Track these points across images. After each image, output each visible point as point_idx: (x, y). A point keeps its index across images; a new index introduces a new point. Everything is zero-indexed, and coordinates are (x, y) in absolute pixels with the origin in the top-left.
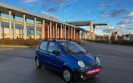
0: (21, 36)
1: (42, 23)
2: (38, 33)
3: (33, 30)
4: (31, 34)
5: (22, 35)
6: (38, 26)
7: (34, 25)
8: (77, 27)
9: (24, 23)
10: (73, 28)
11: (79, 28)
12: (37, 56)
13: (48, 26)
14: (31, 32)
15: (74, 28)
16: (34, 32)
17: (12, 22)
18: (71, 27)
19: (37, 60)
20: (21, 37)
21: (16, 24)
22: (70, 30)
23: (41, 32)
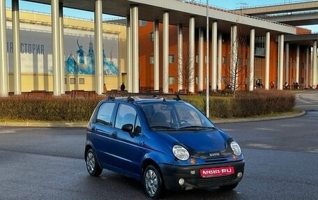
0: (41, 79)
1: (128, 22)
2: (112, 64)
3: (92, 53)
4: (83, 71)
5: (46, 75)
6: (110, 36)
7: (95, 30)
8: (291, 30)
9: (52, 26)
10: (275, 35)
11: (309, 34)
12: (89, 143)
13: (157, 33)
14: (82, 62)
15: (281, 33)
16: (93, 62)
17: (9, 24)
18: (261, 33)
19: (90, 154)
20: (41, 88)
21: (22, 33)
22: (259, 45)
23: (122, 61)
